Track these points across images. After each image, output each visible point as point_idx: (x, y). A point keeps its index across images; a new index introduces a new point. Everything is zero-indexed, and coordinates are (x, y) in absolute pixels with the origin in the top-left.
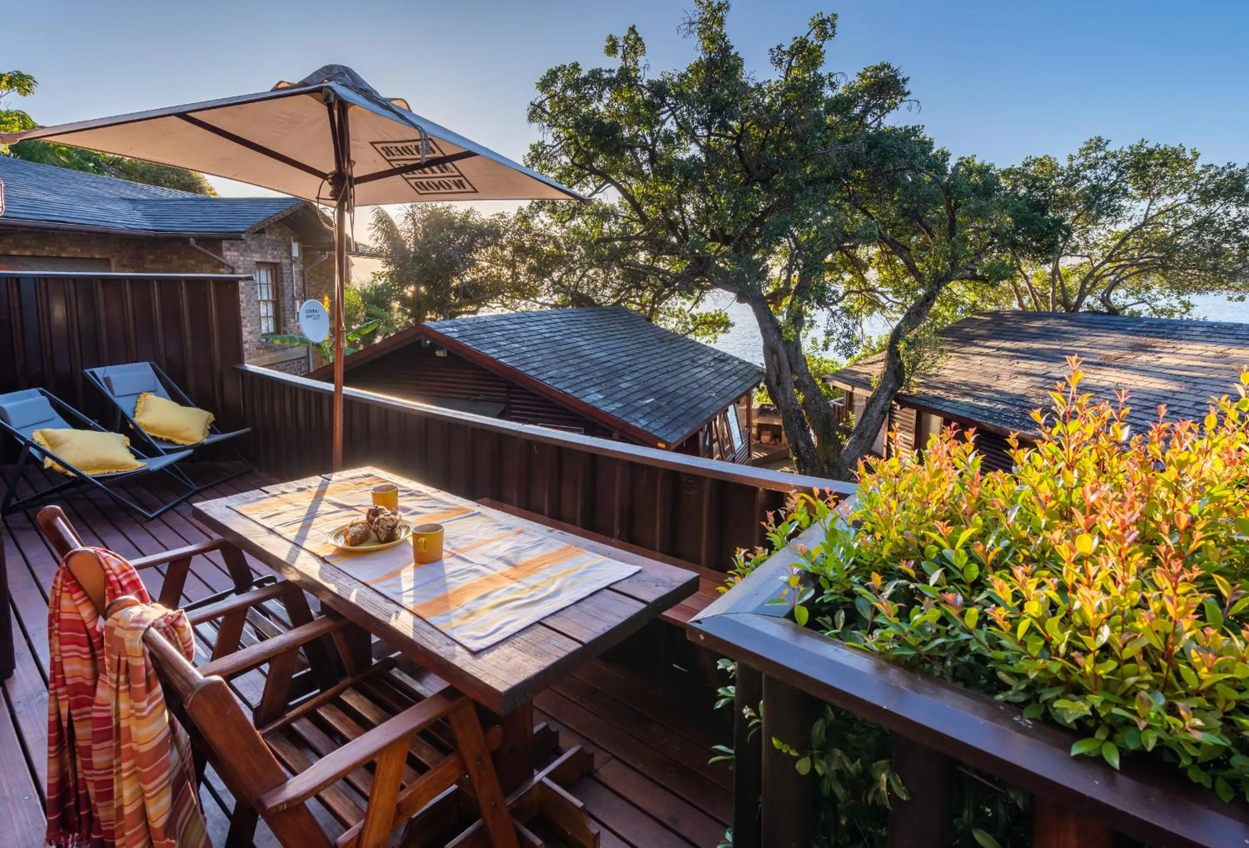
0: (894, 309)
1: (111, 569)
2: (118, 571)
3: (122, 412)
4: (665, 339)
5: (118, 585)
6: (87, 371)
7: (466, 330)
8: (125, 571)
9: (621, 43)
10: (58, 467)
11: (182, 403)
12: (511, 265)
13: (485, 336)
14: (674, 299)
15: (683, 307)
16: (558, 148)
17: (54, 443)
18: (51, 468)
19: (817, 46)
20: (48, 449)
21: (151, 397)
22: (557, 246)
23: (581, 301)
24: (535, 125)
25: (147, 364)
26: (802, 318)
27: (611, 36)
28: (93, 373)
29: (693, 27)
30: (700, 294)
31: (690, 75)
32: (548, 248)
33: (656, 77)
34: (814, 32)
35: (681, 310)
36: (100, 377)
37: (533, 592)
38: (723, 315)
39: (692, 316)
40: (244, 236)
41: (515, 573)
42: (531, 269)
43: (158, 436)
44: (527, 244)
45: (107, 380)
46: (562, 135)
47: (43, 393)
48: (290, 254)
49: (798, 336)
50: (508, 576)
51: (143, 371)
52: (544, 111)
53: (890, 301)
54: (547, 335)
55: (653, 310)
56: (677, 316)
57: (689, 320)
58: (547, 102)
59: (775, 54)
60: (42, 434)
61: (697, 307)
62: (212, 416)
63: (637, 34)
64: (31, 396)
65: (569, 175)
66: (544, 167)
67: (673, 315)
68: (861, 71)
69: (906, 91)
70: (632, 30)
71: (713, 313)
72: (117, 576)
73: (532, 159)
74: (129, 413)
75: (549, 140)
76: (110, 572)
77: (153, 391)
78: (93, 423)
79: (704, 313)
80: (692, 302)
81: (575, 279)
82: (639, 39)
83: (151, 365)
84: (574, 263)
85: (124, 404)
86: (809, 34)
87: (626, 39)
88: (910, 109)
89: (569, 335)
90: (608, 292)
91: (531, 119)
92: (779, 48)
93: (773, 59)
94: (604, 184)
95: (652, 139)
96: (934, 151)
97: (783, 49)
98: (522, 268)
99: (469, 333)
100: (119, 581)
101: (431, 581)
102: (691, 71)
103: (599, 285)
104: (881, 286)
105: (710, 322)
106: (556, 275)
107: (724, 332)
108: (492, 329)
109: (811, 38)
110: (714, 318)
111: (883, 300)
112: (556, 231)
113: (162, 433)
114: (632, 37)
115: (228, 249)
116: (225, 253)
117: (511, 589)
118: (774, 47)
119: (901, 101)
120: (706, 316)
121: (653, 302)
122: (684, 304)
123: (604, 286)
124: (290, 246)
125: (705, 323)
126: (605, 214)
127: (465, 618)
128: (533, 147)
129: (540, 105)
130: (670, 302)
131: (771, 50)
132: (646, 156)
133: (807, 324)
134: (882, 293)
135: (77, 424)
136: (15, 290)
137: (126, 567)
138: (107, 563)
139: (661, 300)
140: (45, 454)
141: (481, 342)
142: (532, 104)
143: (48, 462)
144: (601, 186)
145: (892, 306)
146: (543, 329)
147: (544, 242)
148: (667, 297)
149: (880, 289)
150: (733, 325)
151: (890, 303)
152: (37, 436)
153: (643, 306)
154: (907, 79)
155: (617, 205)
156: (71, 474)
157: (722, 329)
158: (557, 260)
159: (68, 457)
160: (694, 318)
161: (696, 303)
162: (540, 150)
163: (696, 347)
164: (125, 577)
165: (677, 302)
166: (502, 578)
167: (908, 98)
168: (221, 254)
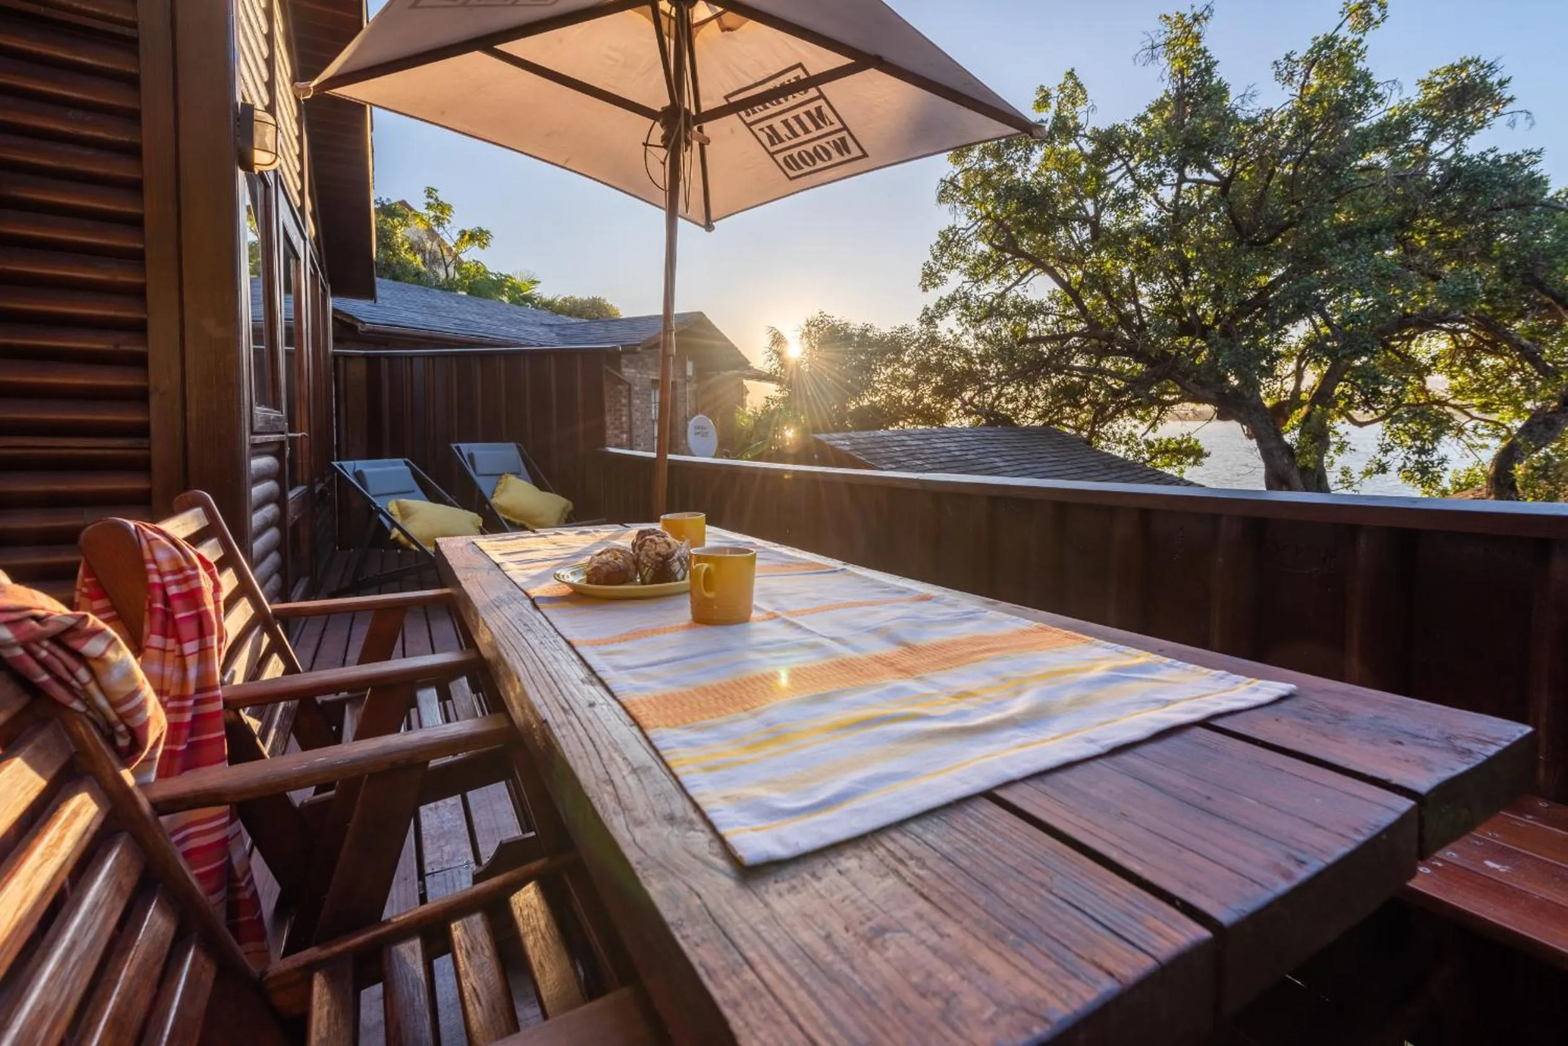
0: (1480, 431)
1: (155, 561)
2: (166, 567)
3: (480, 491)
4: (1113, 465)
5: (158, 593)
6: (453, 446)
7: (859, 443)
8: (181, 570)
9: (1054, 93)
10: (402, 539)
11: (542, 487)
12: (913, 385)
13: (882, 451)
14: (1121, 421)
15: (1135, 431)
16: (972, 230)
17: (405, 513)
18: (396, 540)
19: (1353, 41)
20: (398, 520)
21: (512, 478)
22: (970, 361)
23: (997, 420)
24: (945, 207)
25: (513, 445)
26: (1326, 436)
27: (1042, 87)
28: (458, 448)
29: (1156, 52)
30: (1160, 413)
31: (1150, 116)
32: (958, 363)
33: (1104, 126)
34: (1349, 22)
35: (1131, 435)
36: (465, 453)
37: (962, 706)
38: (1192, 442)
39: (1147, 443)
40: (639, 349)
41: (908, 662)
42: (937, 391)
43: (512, 519)
44: (934, 359)
45: (471, 456)
46: (978, 211)
47: (407, 464)
48: (685, 372)
49: (1321, 460)
50: (892, 664)
51: (508, 452)
52: (956, 187)
53: (1473, 418)
54: (957, 453)
55: (1092, 433)
56: (1126, 443)
57: (1143, 446)
58: (960, 176)
59: (1282, 67)
60: (398, 504)
61: (1155, 431)
62: (570, 504)
63: (1076, 79)
64: (394, 464)
65: (986, 264)
66: (956, 256)
67: (1119, 442)
68: (1426, 76)
69: (1507, 96)
70: (1071, 74)
71: (1179, 438)
72: (161, 575)
73: (941, 248)
74: (487, 492)
75: (963, 222)
76: (151, 566)
77: (517, 474)
78: (450, 499)
79: (1165, 438)
80: (1147, 424)
81: (990, 400)
82: (1078, 85)
83: (518, 447)
84: (990, 380)
85: (483, 483)
86: (1340, 26)
87: (1062, 89)
88: (1512, 124)
89: (986, 455)
90: (1032, 413)
91: (940, 199)
92: (1288, 57)
93: (1279, 74)
94: (1032, 269)
95: (1096, 208)
96: (1550, 193)
97: (1295, 58)
98: (926, 390)
99: (863, 446)
100: (163, 587)
101: (705, 654)
102: (1152, 110)
103: (1021, 403)
104: (1454, 398)
105: (1174, 450)
106: (967, 395)
107: (1195, 463)
108: (890, 444)
109: (1343, 33)
110: (1179, 443)
111: (1460, 418)
112: (968, 342)
113: (514, 516)
114: (1070, 84)
115: (627, 366)
116: (623, 369)
117: (897, 691)
118: (1281, 57)
119: (1496, 114)
120: (1169, 440)
121: (1094, 422)
122: (1135, 427)
123: (1028, 405)
124: (685, 365)
125: (1167, 451)
126: (1032, 311)
127: (753, 746)
128: (943, 235)
129: (952, 182)
130: (1115, 426)
131: (1275, 63)
132: (1086, 233)
133: (1333, 448)
134: (1455, 407)
135: (433, 497)
136: (409, 369)
137: (185, 564)
138: (151, 551)
139: (1105, 421)
140: (394, 524)
141: (879, 456)
142: (942, 181)
143: (395, 532)
144: (1026, 274)
145: (1476, 428)
146: (952, 446)
147: (953, 357)
148: (1112, 417)
149: (1457, 402)
150: (1208, 455)
151: (1473, 423)
152: (392, 506)
153: (1079, 429)
154: (1508, 81)
155: (1046, 299)
156: (414, 547)
157: (1191, 460)
158: (969, 377)
159: (413, 528)
160: (1150, 445)
161: (1153, 425)
162: (951, 236)
163: (1158, 476)
164: (178, 583)
165: (1125, 425)
166: (877, 666)
167: (1509, 108)
168: (619, 369)
